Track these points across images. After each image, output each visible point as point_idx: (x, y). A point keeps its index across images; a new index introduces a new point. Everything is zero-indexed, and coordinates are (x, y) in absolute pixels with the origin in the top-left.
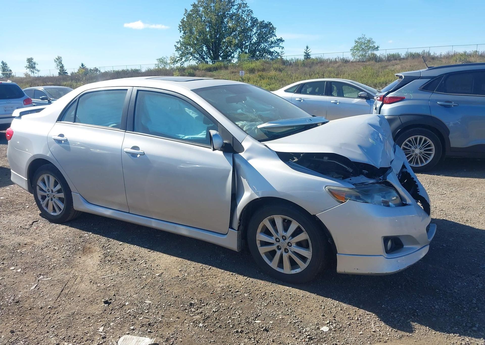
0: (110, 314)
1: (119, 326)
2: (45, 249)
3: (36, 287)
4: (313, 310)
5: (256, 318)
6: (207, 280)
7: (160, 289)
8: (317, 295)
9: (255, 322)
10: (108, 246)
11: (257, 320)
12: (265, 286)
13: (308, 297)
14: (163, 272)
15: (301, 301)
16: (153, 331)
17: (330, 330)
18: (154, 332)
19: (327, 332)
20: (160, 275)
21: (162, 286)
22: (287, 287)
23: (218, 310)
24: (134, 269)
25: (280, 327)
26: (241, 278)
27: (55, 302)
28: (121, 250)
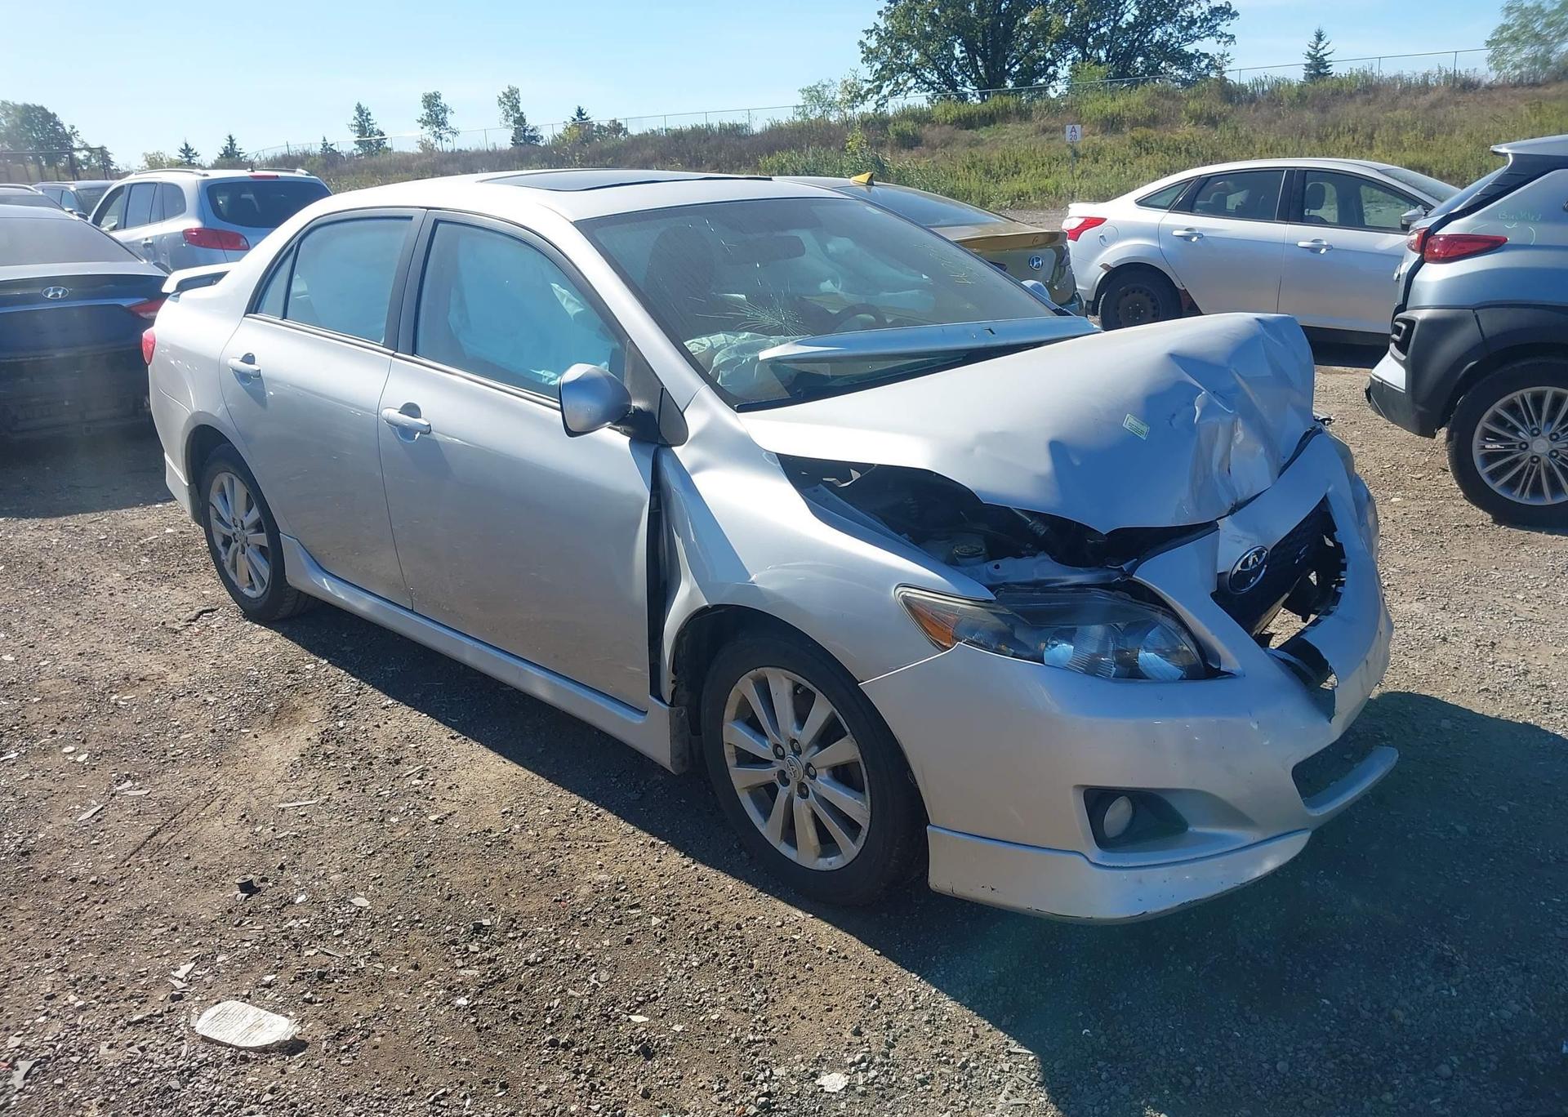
0: (236, 926)
1: (238, 968)
2: (183, 699)
3: (95, 814)
4: (836, 1006)
5: (638, 1006)
6: (568, 854)
7: (417, 867)
8: (879, 955)
9: (629, 1020)
10: (350, 707)
11: (640, 1014)
12: (732, 900)
13: (845, 957)
14: (455, 812)
15: (816, 969)
16: (319, 1000)
17: (849, 1088)
18: (321, 1002)
19: (835, 1093)
20: (439, 821)
21: (429, 855)
22: (799, 913)
23: (544, 960)
24: (380, 790)
25: (697, 1048)
26: (674, 859)
27: (116, 868)
28: (378, 726)
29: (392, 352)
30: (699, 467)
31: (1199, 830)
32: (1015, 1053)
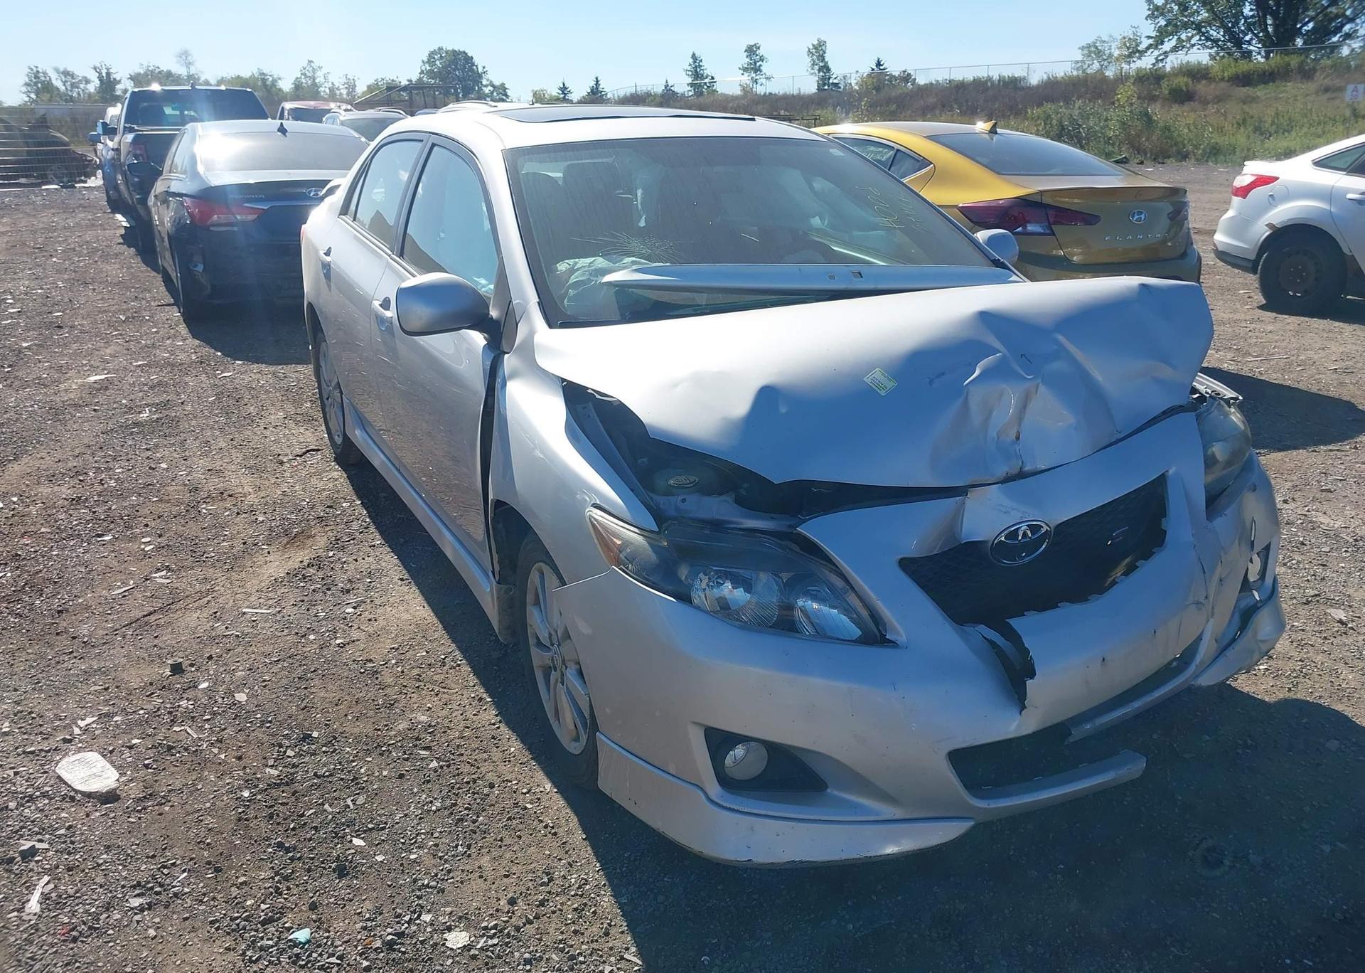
0: (147, 696)
1: (122, 729)
2: (244, 515)
3: (125, 591)
4: (514, 874)
5: (365, 832)
6: (413, 693)
7: (299, 678)
8: (584, 839)
9: (351, 841)
10: (349, 541)
11: (362, 838)
12: (505, 762)
13: (555, 834)
14: (358, 640)
15: (523, 838)
16: (154, 766)
17: (466, 948)
18: (154, 769)
19: (452, 949)
20: (342, 645)
21: (315, 671)
22: (548, 786)
23: (331, 775)
24: (320, 611)
25: (382, 879)
26: (490, 714)
27: (107, 634)
28: (356, 560)
29: (390, 253)
30: (514, 375)
31: (836, 793)
32: (627, 960)
